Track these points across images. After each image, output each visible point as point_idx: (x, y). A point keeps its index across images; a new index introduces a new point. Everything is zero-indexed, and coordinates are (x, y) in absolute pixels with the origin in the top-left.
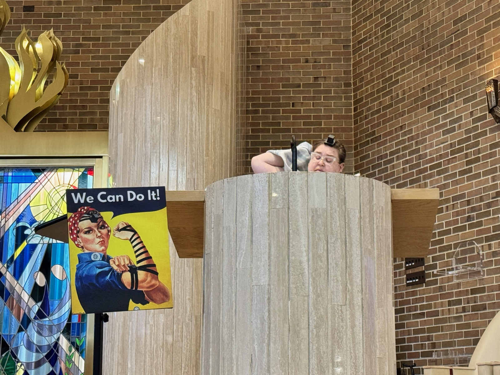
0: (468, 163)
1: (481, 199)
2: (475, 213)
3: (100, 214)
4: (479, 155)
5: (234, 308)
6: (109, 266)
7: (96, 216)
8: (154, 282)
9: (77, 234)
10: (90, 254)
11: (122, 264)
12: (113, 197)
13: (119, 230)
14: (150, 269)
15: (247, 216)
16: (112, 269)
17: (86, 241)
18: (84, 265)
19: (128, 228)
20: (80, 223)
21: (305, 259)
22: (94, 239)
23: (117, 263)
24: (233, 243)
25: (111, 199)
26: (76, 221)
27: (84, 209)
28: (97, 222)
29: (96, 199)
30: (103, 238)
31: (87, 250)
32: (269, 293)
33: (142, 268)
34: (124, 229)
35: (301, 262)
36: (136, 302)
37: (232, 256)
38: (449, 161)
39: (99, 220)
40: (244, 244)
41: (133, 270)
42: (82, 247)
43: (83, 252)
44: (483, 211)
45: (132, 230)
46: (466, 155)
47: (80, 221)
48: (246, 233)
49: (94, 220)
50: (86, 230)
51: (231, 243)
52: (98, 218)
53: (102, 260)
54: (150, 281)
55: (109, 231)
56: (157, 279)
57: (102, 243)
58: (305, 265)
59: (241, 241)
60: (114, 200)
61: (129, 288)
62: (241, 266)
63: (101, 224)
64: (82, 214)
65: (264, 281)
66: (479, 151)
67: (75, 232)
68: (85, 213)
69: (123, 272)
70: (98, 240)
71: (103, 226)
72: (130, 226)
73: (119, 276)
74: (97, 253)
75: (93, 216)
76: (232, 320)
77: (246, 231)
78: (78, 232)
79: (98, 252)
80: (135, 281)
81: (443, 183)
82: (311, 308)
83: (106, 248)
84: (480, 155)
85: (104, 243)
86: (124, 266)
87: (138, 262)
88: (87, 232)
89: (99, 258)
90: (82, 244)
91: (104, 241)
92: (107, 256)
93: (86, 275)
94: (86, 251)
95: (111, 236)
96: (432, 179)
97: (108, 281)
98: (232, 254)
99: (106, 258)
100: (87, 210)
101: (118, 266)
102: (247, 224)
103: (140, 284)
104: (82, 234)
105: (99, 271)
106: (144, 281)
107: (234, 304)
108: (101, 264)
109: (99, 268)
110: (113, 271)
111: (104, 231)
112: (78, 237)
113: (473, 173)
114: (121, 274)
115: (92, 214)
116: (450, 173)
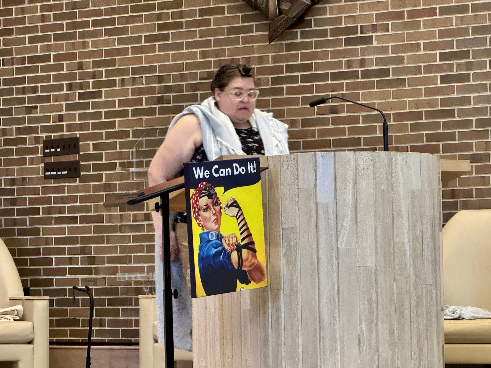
0: (161, 27)
1: (183, 77)
2: (171, 95)
3: (214, 190)
4: (181, 20)
5: (336, 288)
6: (222, 245)
7: (212, 192)
8: (253, 260)
9: (198, 212)
10: (208, 233)
11: (231, 243)
12: (224, 170)
13: (228, 206)
14: (250, 246)
15: (351, 194)
16: (224, 249)
17: (205, 219)
18: (204, 245)
19: (235, 204)
20: (200, 200)
21: (406, 240)
22: (210, 217)
23: (227, 242)
24: (332, 222)
25: (222, 173)
26: (197, 198)
27: (203, 184)
28: (212, 199)
29: (211, 174)
30: (217, 216)
31: (206, 229)
32: (376, 275)
33: (246, 246)
34: (232, 205)
35: (403, 244)
36: (242, 282)
37: (332, 235)
38: (128, 20)
39: (213, 197)
40: (347, 223)
41: (239, 249)
42: (202, 226)
43: (203, 232)
44: (184, 93)
45: (238, 206)
46: (159, 17)
47: (201, 198)
48: (350, 212)
49: (210, 196)
50: (205, 207)
51: (330, 221)
52: (213, 195)
53: (218, 239)
54: (251, 260)
55: (221, 208)
56: (255, 256)
57: (216, 221)
58: (407, 247)
59: (343, 221)
60: (224, 175)
61: (236, 268)
62: (343, 246)
63: (215, 200)
64: (201, 190)
65: (371, 262)
66: (181, 15)
67: (197, 210)
68: (204, 190)
69: (232, 251)
70: (213, 218)
71: (216, 203)
72: (235, 202)
73: (229, 255)
74: (213, 232)
75: (210, 192)
76: (334, 300)
77: (348, 211)
78: (199, 210)
79: (214, 230)
80: (240, 261)
81: (117, 47)
82: (412, 289)
83: (219, 226)
84: (183, 20)
85: (218, 221)
86: (232, 244)
87: (243, 240)
88: (205, 210)
89: (215, 237)
90: (202, 223)
91: (217, 218)
92: (221, 234)
93: (206, 256)
94: (206, 231)
95: (223, 213)
96: (96, 39)
97: (221, 262)
98: (332, 233)
99: (220, 237)
100: (205, 186)
101: (228, 245)
102: (351, 203)
103: (244, 263)
104: (202, 212)
105: (215, 251)
106: (247, 260)
107: (336, 284)
108: (216, 243)
109: (216, 248)
110: (225, 251)
111: (217, 208)
112: (199, 215)
113: (170, 41)
114: (231, 253)
115: (208, 191)
116: (130, 35)
